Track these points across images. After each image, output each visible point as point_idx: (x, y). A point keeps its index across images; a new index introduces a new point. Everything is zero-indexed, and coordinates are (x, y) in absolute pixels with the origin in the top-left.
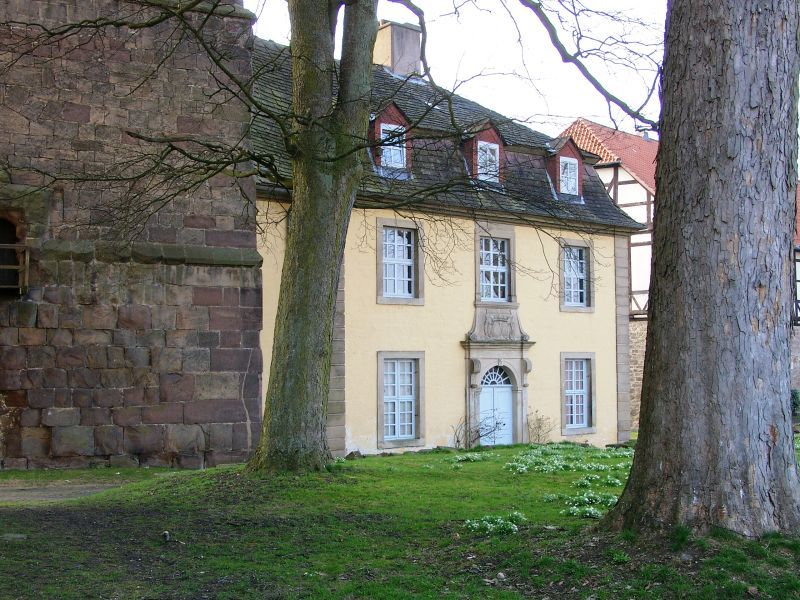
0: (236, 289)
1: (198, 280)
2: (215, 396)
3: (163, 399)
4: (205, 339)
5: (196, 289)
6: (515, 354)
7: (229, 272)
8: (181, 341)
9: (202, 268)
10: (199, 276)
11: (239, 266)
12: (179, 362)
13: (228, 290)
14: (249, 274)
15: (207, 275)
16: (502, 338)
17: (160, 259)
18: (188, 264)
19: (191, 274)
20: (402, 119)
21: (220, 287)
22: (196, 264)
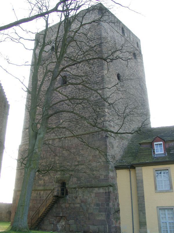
0: (104, 192)
1: (96, 191)
2: (100, 219)
3: (89, 219)
4: (98, 205)
5: (96, 193)
7: (102, 189)
8: (93, 205)
9: (96, 188)
10: (96, 189)
11: (104, 187)
12: (92, 210)
13: (102, 193)
14: (107, 188)
15: (98, 190)
17: (88, 187)
18: (94, 188)
19: (94, 190)
20: (161, 140)
21: (100, 192)
22: (95, 187)
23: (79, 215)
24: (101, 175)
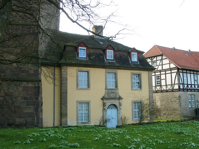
0: (33, 87)
1: (24, 85)
2: (28, 112)
3: (15, 112)
4: (25, 98)
5: (23, 87)
6: (117, 101)
7: (31, 83)
8: (20, 99)
9: (25, 82)
10: (24, 84)
11: (34, 81)
12: (19, 104)
13: (31, 87)
14: (36, 83)
15: (26, 84)
16: (113, 97)
17: (15, 80)
18: (22, 81)
19: (22, 84)
20: (85, 46)
21: (29, 86)
22: (23, 81)
23: (2, 108)
24: (31, 69)
